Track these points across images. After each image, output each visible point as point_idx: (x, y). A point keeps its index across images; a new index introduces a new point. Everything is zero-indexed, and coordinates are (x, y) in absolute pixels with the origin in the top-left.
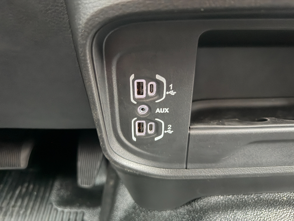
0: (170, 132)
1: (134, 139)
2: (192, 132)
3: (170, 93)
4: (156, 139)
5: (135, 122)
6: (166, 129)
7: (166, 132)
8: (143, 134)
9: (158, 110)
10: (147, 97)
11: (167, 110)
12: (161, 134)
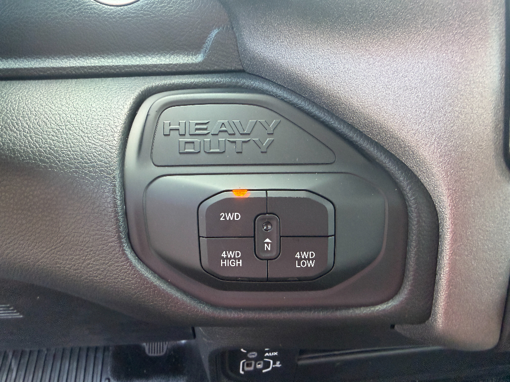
0: (279, 366)
1: (242, 372)
4: (264, 371)
5: (243, 363)
7: (274, 366)
8: (252, 368)
9: (267, 354)
11: (276, 354)
12: (269, 367)
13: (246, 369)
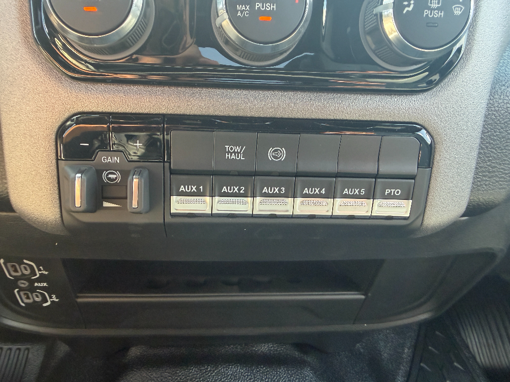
0: (57, 300)
1: (23, 305)
2: (79, 300)
3: (42, 272)
4: (45, 305)
5: (18, 292)
6: (51, 298)
7: (51, 300)
8: (31, 301)
9: (36, 284)
10: (23, 275)
11: (45, 284)
12: (47, 301)
13: (26, 301)
